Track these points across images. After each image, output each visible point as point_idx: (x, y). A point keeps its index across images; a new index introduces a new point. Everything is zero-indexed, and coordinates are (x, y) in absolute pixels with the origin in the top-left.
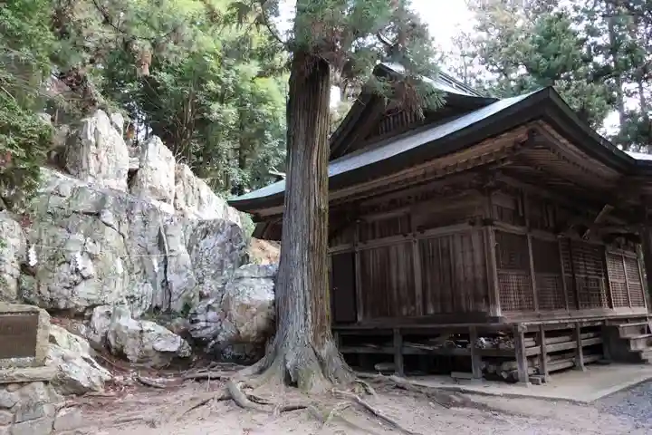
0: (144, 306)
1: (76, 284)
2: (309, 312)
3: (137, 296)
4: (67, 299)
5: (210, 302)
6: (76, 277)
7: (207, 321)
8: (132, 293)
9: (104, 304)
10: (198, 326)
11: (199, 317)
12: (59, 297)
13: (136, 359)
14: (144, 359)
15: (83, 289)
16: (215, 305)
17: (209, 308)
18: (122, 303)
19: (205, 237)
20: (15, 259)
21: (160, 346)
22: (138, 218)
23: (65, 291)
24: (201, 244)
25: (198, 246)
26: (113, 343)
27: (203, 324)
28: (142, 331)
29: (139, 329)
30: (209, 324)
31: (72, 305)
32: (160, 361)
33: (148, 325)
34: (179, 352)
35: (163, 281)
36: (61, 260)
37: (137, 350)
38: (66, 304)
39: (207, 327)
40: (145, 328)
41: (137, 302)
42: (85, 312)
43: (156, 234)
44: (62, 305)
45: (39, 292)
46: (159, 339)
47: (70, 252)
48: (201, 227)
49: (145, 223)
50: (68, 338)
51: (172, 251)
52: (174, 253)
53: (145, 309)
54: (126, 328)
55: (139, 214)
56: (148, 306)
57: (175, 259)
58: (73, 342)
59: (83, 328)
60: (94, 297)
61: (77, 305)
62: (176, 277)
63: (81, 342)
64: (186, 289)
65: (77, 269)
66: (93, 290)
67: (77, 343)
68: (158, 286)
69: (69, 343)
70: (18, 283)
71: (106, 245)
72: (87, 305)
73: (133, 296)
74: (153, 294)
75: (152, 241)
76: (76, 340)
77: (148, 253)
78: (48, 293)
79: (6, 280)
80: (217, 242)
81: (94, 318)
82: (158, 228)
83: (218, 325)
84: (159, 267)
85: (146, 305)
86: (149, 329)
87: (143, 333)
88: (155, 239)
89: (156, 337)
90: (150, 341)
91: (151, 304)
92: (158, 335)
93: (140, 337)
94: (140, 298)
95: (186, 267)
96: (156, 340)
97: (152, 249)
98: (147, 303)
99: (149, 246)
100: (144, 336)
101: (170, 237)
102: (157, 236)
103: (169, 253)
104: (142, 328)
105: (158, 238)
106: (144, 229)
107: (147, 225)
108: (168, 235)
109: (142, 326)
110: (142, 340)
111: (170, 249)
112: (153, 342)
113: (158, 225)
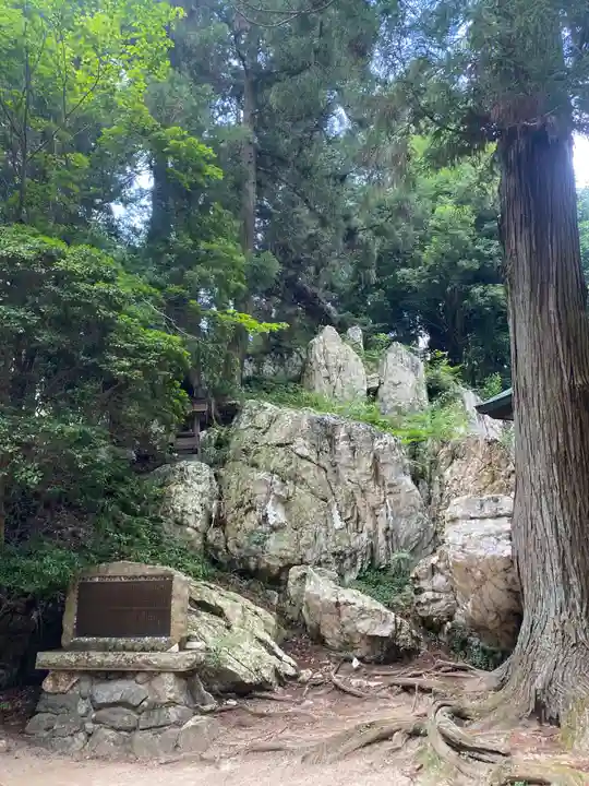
0: (359, 567)
1: (266, 536)
2: (574, 580)
3: (348, 552)
4: (258, 558)
5: (434, 559)
7: (433, 590)
8: (339, 548)
9: (302, 562)
10: (423, 597)
11: (424, 584)
12: (248, 554)
13: (337, 645)
14: (348, 645)
16: (441, 565)
17: (434, 569)
19: (452, 462)
20: (199, 509)
23: (254, 547)
24: (447, 472)
25: (441, 476)
26: (306, 616)
27: (429, 595)
28: (337, 604)
29: (334, 600)
30: (437, 595)
31: (263, 565)
32: (367, 649)
33: (347, 595)
34: (395, 637)
35: (386, 531)
36: (247, 506)
37: (337, 631)
38: (258, 564)
39: (436, 600)
41: (348, 561)
42: (279, 575)
43: (369, 464)
44: (252, 564)
45: (227, 548)
46: (363, 616)
47: (255, 495)
48: (445, 449)
49: (353, 449)
50: (243, 610)
51: (391, 485)
52: (394, 489)
53: (361, 571)
54: (318, 598)
55: (344, 439)
56: (366, 566)
57: (397, 497)
58: (249, 617)
59: (275, 598)
60: (289, 554)
61: (268, 565)
62: (403, 523)
63: (263, 616)
64: (420, 540)
65: (265, 518)
66: (285, 545)
67: (257, 618)
68: (381, 537)
69: (244, 618)
70: (205, 538)
71: (302, 483)
72: (281, 565)
73: (342, 552)
74: (372, 549)
75: (366, 474)
76: (256, 613)
77: (363, 491)
78: (236, 549)
79: (189, 535)
80: (469, 469)
81: (290, 583)
82: (372, 455)
83: (451, 596)
84: (380, 509)
85: (362, 565)
86: (347, 600)
87: (339, 607)
88: (369, 470)
89: (358, 613)
90: (351, 618)
91: (370, 563)
92: (361, 610)
93: (337, 612)
94: (353, 554)
95: (415, 507)
96: (359, 618)
97: (367, 485)
98: (362, 561)
99: (362, 481)
100: (342, 611)
101: (386, 465)
102: (371, 467)
103: (387, 490)
104: (338, 599)
105: (373, 470)
106: (353, 458)
107: (356, 453)
108: (384, 463)
109: (337, 595)
110: (340, 617)
111: (388, 483)
112: (354, 621)
113: (371, 451)
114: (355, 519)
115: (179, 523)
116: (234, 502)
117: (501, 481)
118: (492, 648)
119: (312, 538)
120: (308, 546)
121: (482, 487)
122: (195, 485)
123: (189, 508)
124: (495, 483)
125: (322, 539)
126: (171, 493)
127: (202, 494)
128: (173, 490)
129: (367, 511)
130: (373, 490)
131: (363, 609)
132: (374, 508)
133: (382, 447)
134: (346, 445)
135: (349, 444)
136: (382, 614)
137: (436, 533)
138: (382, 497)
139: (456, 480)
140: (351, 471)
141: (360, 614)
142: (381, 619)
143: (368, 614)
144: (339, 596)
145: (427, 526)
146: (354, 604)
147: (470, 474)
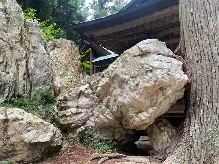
0: (6, 95)
5: (82, 88)
7: (77, 107)
10: (68, 112)
11: (69, 104)
16: (89, 91)
19: (53, 49)
21: (30, 136)
24: (51, 53)
25: (49, 54)
27: (74, 110)
28: (6, 121)
30: (80, 110)
34: (52, 141)
35: (25, 74)
40: (10, 117)
43: (19, 32)
48: (50, 42)
49: (8, 19)
51: (33, 47)
52: (36, 50)
53: (7, 97)
55: (2, 10)
56: (11, 95)
57: (36, 55)
62: (37, 71)
64: (45, 82)
68: (21, 78)
74: (15, 84)
75: (15, 38)
77: (11, 48)
80: (62, 54)
82: (20, 28)
83: (89, 110)
84: (21, 61)
85: (9, 94)
86: (16, 117)
87: (7, 123)
88: (18, 36)
89: (25, 127)
90: (17, 131)
91: (13, 92)
92: (28, 124)
93: (4, 127)
94: (3, 86)
95: (46, 63)
96: (26, 130)
97: (15, 45)
98: (9, 91)
99: (12, 42)
100: (9, 126)
101: (32, 35)
102: (19, 34)
103: (31, 49)
104: (7, 116)
105: (20, 37)
106: (7, 25)
107: (10, 22)
108: (31, 33)
109: (6, 113)
110: (6, 131)
111: (32, 45)
112: (20, 133)
113: (20, 25)
114: (5, 63)
117: (76, 61)
118: (107, 138)
121: (68, 62)
124: (73, 62)
129: (13, 61)
130: (19, 49)
131: (30, 123)
132: (17, 60)
133: (32, 23)
134: (3, 14)
135: (5, 15)
136: (45, 126)
137: (53, 79)
138: (24, 55)
139: (56, 57)
140: (4, 33)
141: (27, 127)
142: (44, 129)
143: (33, 127)
144: (7, 114)
145: (50, 75)
146: (22, 119)
147: (63, 55)
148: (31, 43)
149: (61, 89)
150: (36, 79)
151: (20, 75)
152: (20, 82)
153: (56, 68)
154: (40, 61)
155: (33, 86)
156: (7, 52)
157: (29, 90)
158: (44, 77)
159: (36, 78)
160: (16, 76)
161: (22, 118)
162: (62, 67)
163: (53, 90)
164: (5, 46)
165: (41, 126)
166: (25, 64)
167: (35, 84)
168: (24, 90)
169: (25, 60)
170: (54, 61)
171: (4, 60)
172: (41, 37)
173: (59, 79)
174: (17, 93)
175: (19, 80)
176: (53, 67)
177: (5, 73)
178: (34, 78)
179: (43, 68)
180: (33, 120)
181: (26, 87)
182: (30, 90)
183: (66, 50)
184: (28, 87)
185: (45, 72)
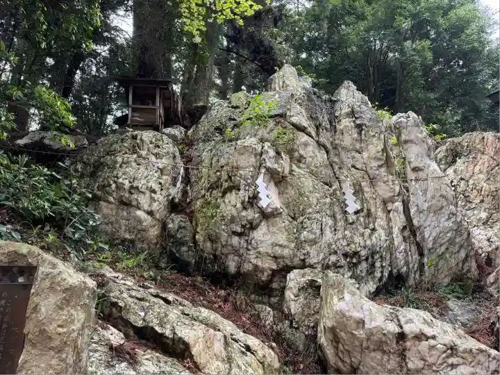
0: (378, 275)
1: (253, 226)
3: (363, 253)
4: (240, 256)
6: (251, 214)
8: (352, 248)
9: (303, 265)
12: (225, 251)
15: (265, 237)
18: (336, 266)
19: (454, 162)
22: (346, 123)
23: (235, 240)
24: (450, 172)
26: (329, 352)
28: (401, 336)
29: (392, 328)
31: (247, 267)
33: (415, 320)
35: (405, 228)
36: (226, 185)
38: (240, 265)
40: (407, 328)
41: (364, 265)
42: (270, 281)
43: (381, 147)
44: (232, 267)
45: (195, 242)
46: (451, 360)
47: (238, 168)
48: (443, 148)
49: (359, 127)
50: (226, 344)
51: (415, 170)
52: (421, 175)
53: (380, 280)
54: (361, 323)
55: (348, 115)
56: (386, 274)
57: (423, 185)
58: (237, 357)
59: (268, 315)
60: (286, 252)
61: (256, 266)
62: (431, 219)
63: (260, 353)
64: (451, 242)
65: (254, 198)
66: (282, 238)
67: (249, 356)
69: (229, 360)
70: (164, 226)
71: (299, 161)
72: (274, 267)
73: (356, 254)
74: (391, 249)
76: (248, 348)
77: (371, 180)
78: (209, 244)
79: (140, 221)
80: (478, 168)
81: (289, 295)
82: (382, 137)
84: (393, 203)
85: (382, 272)
86: (420, 330)
87: (404, 342)
88: (380, 153)
89: (444, 355)
90: (427, 364)
91: (390, 269)
92: (448, 349)
93: (399, 350)
94: (370, 257)
95: (447, 199)
96: (445, 365)
97: (377, 172)
98: (382, 266)
99: (371, 168)
100: (409, 350)
101: (409, 145)
102: (383, 150)
103: (411, 175)
104: (401, 327)
105: (385, 154)
106: (359, 138)
107: (363, 132)
108: (406, 142)
109: (399, 321)
110: (405, 360)
111: (412, 167)
112: (434, 368)
113: (381, 132)
114: (365, 211)
115: (125, 204)
116: (204, 183)
119: (318, 232)
120: (314, 242)
122: (153, 159)
123: (141, 184)
125: (328, 235)
126: (116, 162)
127: (162, 171)
128: (119, 160)
129: (378, 204)
130: (386, 179)
131: (452, 348)
132: (385, 202)
133: (405, 120)
134: (350, 122)
135: (354, 122)
136: (491, 359)
137: (469, 234)
138: (397, 189)
139: (462, 179)
140: (357, 155)
141: (448, 357)
142: (489, 367)
143: (462, 358)
144: (402, 323)
145: (459, 224)
146: (434, 337)
147: (481, 172)
148: (410, 162)
149: (492, 256)
150: (431, 238)
151: (396, 231)
152: (398, 248)
153: (469, 205)
154: (433, 197)
155: (426, 252)
156: (366, 189)
157: (418, 261)
158: (448, 232)
159: (429, 235)
160: (390, 233)
161: (433, 333)
162: (482, 201)
163: (474, 261)
164: (360, 179)
165: (481, 358)
166: (401, 208)
167: (430, 250)
168: (407, 263)
169: (400, 198)
170: (459, 190)
171: (363, 206)
172: (427, 144)
173: (482, 232)
174: (395, 271)
175: (396, 243)
176: (460, 203)
177: (369, 231)
178: (427, 236)
179: (443, 210)
180: (458, 342)
181: (410, 258)
182: (420, 261)
183: (487, 157)
184: (414, 257)
185: (449, 218)
